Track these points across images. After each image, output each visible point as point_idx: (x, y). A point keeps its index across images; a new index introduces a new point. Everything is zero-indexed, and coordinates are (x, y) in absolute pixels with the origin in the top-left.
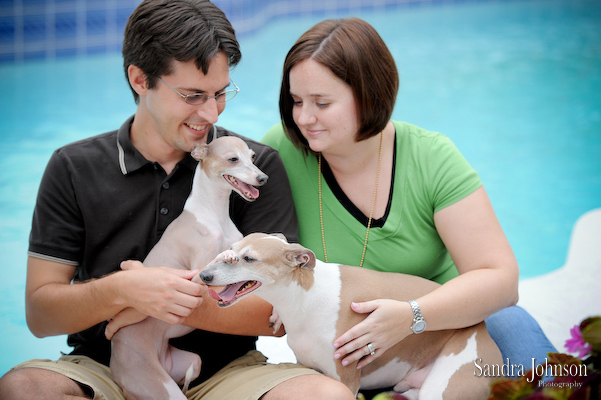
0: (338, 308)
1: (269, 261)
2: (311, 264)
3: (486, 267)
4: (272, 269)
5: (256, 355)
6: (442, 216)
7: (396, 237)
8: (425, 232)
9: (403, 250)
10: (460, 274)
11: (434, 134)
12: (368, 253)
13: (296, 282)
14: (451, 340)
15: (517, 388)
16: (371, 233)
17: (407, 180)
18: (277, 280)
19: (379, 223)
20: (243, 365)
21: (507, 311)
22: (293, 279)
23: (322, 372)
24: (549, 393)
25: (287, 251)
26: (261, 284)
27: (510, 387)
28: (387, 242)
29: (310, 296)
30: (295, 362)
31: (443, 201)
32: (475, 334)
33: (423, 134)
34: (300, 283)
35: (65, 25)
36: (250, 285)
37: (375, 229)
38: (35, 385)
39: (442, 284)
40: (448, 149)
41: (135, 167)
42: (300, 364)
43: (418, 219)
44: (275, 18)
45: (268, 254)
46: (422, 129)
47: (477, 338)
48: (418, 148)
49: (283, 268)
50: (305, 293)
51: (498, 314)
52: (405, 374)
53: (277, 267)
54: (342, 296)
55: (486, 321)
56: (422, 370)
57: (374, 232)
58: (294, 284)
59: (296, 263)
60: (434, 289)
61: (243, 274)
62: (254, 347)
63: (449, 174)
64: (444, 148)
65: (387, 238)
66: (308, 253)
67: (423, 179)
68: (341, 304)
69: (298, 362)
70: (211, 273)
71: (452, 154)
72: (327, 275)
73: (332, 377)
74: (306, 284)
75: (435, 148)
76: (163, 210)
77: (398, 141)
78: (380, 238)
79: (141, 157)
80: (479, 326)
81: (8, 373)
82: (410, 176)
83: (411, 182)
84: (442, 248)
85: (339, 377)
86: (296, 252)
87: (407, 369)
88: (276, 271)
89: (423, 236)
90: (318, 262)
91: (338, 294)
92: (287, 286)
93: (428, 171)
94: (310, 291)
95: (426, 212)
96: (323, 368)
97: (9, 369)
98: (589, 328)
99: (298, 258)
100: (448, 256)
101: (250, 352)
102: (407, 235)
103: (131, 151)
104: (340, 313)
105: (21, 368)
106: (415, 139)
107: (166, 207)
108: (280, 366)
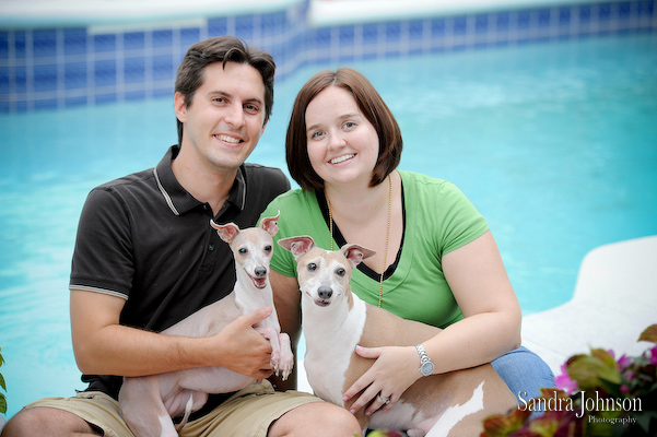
3: (489, 311)
10: (465, 317)
11: (440, 181)
15: (508, 423)
24: (536, 428)
27: (501, 422)
33: (430, 181)
38: (43, 425)
40: (455, 195)
46: (428, 177)
48: (426, 194)
63: (457, 219)
64: (451, 194)
71: (460, 199)
76: (210, 247)
93: (436, 216)
98: (574, 365)
106: (422, 187)
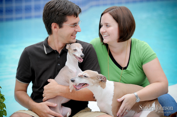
0: (113, 95)
1: (92, 78)
2: (105, 81)
3: (158, 82)
4: (92, 80)
5: (88, 109)
6: (145, 66)
7: (130, 72)
8: (139, 71)
9: (132, 77)
10: (150, 84)
12: (122, 77)
13: (100, 86)
14: (147, 104)
16: (123, 71)
17: (134, 55)
18: (94, 84)
19: (125, 68)
20: (84, 112)
21: (164, 95)
22: (99, 85)
23: (108, 114)
25: (98, 76)
26: (89, 85)
28: (127, 74)
29: (105, 90)
30: (100, 111)
31: (145, 62)
32: (155, 102)
33: (140, 41)
34: (101, 86)
35: (28, 9)
36: (85, 85)
37: (124, 70)
39: (144, 87)
40: (147, 46)
41: (50, 52)
42: (101, 112)
43: (137, 67)
44: (91, 7)
45: (92, 76)
46: (139, 40)
47: (155, 103)
49: (96, 81)
50: (103, 89)
51: (161, 96)
52: (133, 114)
53: (94, 80)
54: (114, 91)
55: (158, 98)
56: (139, 113)
57: (124, 71)
58: (99, 86)
59: (100, 80)
60: (142, 88)
61: (84, 81)
62: (87, 106)
64: (146, 46)
65: (127, 73)
66: (104, 77)
67: (139, 55)
68: (114, 94)
69: (101, 111)
70: (74, 79)
71: (148, 47)
72: (110, 85)
73: (111, 115)
74: (103, 87)
75: (142, 45)
76: (58, 64)
77: (132, 43)
78: (126, 73)
79: (51, 49)
80: (156, 100)
81: (13, 114)
82: (135, 54)
83: (135, 56)
84: (144, 76)
85: (113, 116)
86: (100, 76)
87: (134, 113)
88: (94, 81)
89: (139, 72)
90: (107, 80)
91: (113, 90)
92: (97, 87)
93: (141, 52)
94: (105, 89)
95: (140, 65)
96: (108, 113)
97: (13, 113)
99: (101, 78)
100: (147, 79)
101: (86, 108)
102: (134, 72)
103: (48, 47)
104: (114, 96)
105: (17, 113)
107: (59, 63)
108: (95, 112)
